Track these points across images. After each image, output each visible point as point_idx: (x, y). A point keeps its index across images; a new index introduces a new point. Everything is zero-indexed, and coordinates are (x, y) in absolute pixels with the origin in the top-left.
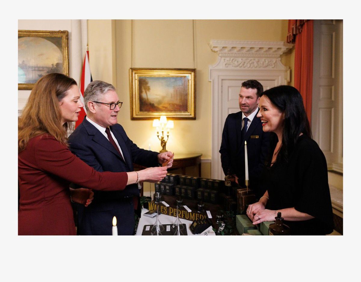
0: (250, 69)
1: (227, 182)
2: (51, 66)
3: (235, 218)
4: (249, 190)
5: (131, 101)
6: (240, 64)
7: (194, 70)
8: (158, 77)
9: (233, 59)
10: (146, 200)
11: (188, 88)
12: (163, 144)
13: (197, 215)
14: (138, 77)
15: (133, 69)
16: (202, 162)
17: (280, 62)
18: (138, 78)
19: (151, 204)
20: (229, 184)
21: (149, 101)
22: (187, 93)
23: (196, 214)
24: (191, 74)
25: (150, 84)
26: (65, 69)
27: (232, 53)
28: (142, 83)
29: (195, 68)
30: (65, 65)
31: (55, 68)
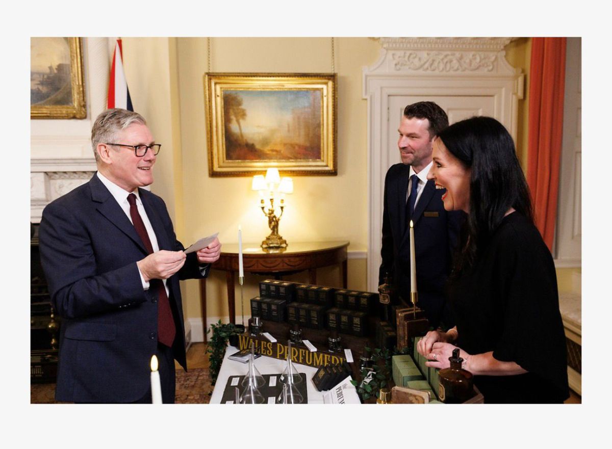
0: (444, 73)
1: (384, 296)
2: (48, 71)
3: (390, 360)
4: (416, 311)
5: (209, 140)
6: (425, 63)
7: (332, 77)
8: (262, 90)
9: (411, 54)
10: (234, 331)
11: (322, 113)
12: (273, 223)
13: (328, 357)
14: (221, 91)
15: (211, 76)
16: (349, 257)
17: (504, 59)
18: (222, 93)
19: (244, 337)
20: (387, 301)
21: (245, 138)
22: (320, 123)
23: (326, 356)
24: (326, 84)
25: (247, 105)
26: (75, 76)
27: (410, 43)
28: (230, 103)
29: (336, 72)
30: (76, 68)
31: (55, 74)
